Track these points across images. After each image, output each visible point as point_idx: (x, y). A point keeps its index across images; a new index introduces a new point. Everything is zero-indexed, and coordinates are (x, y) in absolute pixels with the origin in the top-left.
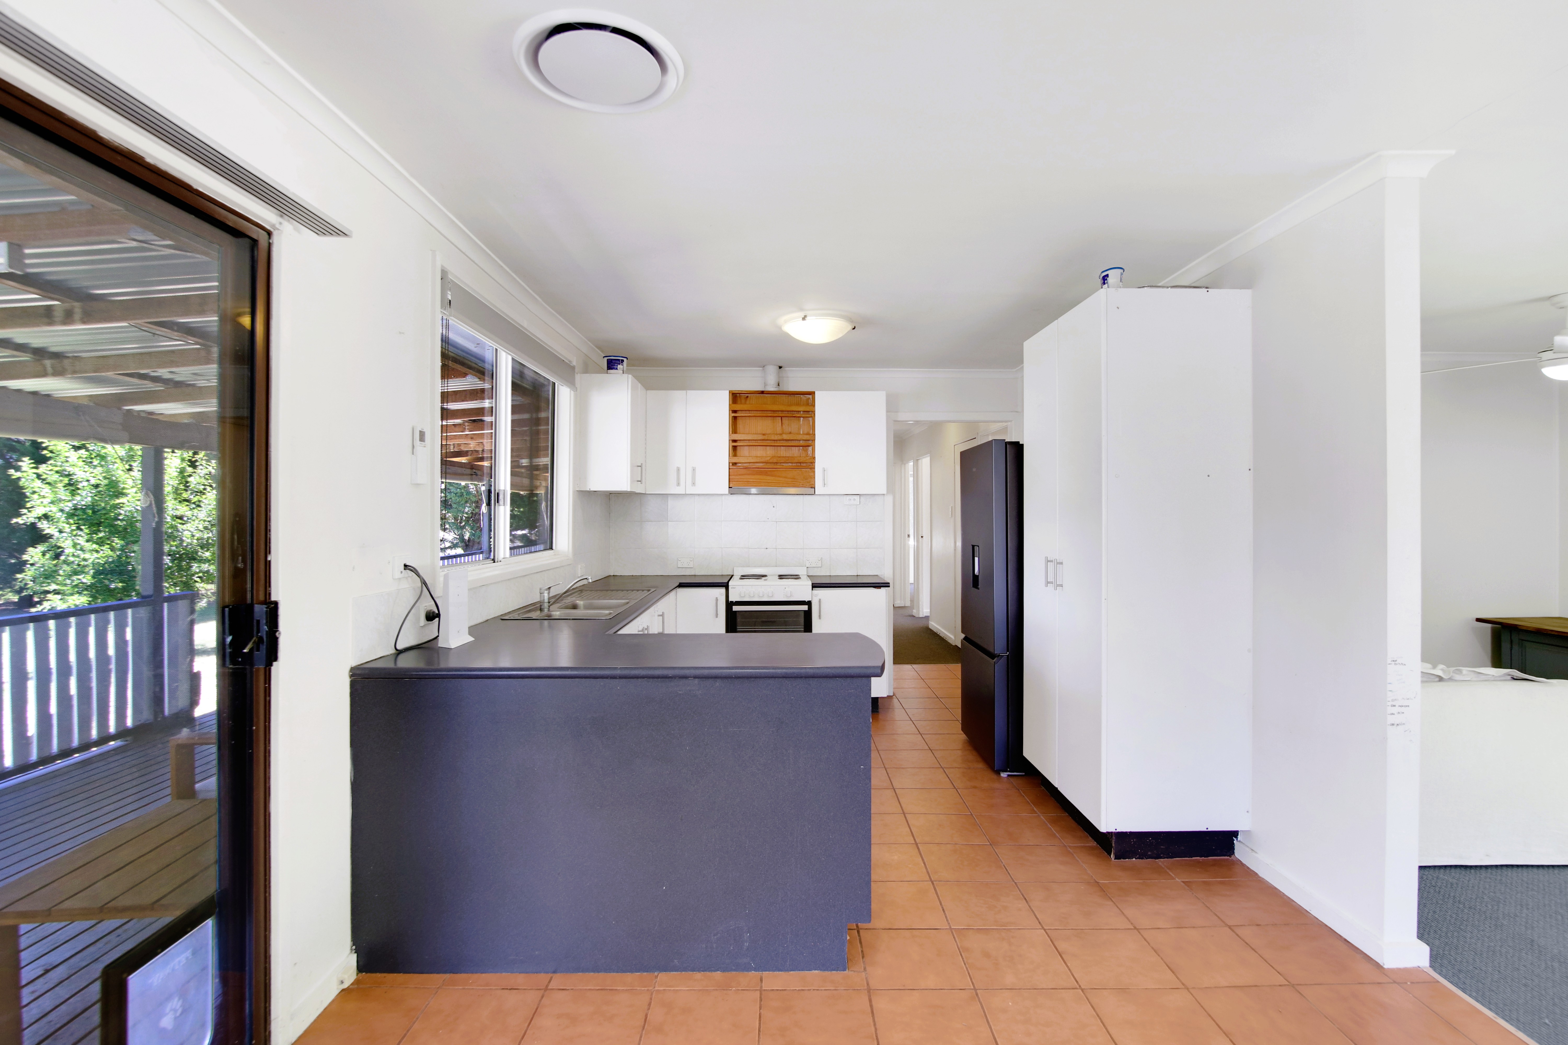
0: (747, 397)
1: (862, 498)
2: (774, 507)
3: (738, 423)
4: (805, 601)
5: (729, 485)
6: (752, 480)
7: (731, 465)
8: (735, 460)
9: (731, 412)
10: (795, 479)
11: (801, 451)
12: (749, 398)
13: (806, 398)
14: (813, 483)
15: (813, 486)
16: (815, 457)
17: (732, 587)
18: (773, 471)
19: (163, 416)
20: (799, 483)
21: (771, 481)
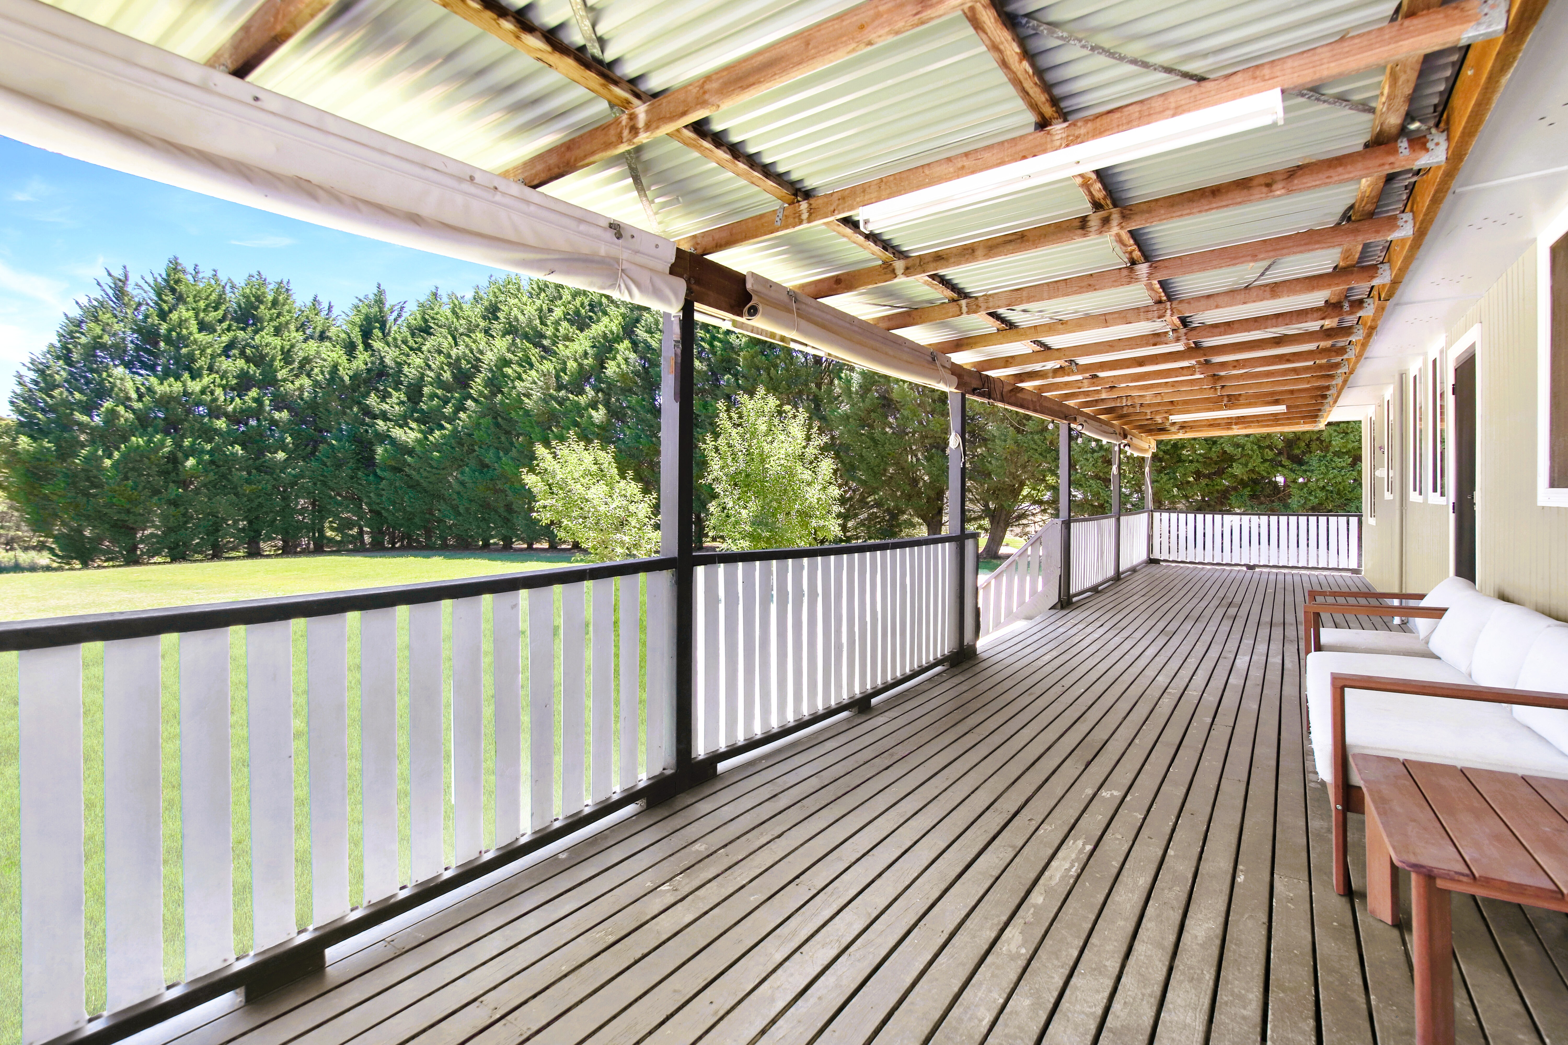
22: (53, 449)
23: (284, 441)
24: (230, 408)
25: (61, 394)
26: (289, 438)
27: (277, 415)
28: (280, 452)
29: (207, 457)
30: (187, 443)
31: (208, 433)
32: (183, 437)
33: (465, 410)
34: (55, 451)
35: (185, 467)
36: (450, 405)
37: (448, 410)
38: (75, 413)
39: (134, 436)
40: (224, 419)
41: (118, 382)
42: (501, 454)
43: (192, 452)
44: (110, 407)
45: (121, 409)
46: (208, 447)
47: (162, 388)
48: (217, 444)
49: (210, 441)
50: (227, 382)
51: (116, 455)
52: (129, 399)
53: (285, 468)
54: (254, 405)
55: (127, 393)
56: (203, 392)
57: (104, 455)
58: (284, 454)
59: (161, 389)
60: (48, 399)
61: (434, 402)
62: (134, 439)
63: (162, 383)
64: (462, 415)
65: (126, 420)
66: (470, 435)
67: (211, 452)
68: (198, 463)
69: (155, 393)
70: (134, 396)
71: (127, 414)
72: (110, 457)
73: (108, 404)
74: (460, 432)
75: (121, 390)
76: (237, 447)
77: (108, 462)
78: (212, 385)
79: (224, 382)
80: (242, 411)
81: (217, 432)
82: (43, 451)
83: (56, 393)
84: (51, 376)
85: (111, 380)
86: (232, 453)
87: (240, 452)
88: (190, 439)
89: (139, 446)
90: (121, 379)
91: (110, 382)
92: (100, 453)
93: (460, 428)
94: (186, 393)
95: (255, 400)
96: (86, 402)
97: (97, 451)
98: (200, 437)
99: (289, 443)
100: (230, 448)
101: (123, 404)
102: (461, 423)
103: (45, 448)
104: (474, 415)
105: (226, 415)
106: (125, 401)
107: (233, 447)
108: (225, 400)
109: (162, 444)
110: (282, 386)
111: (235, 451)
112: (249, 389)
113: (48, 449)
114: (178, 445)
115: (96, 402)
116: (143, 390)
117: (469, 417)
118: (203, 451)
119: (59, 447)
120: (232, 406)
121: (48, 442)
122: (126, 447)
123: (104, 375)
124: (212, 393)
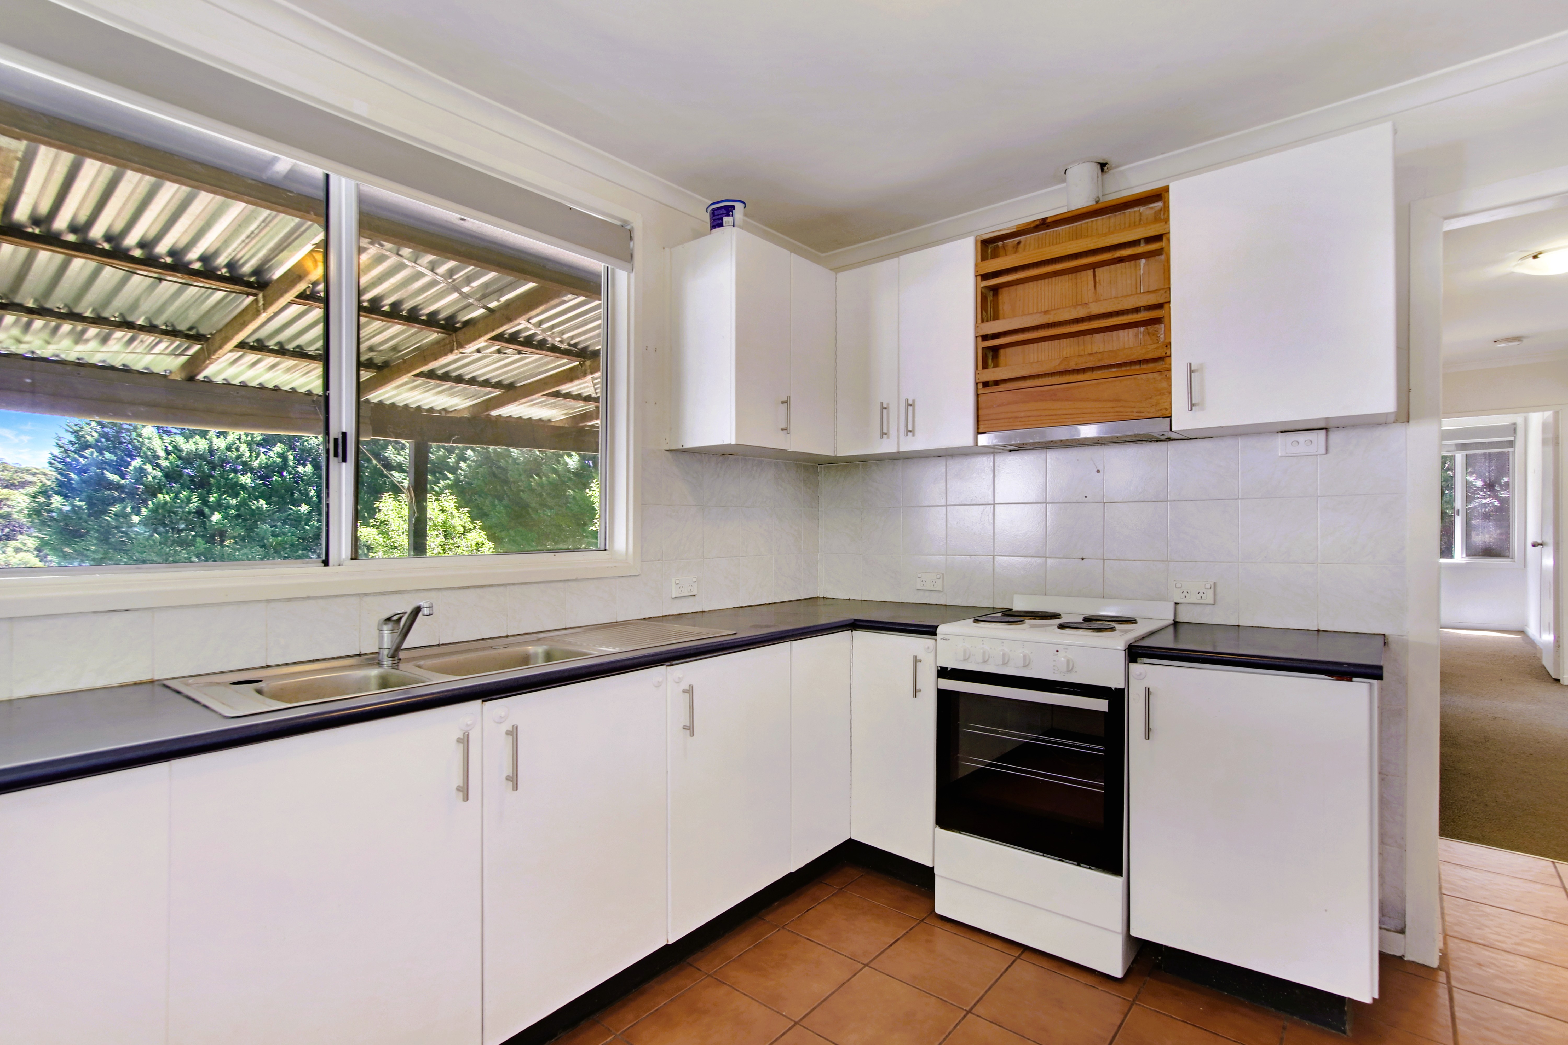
0: (1019, 243)
1: (1334, 437)
2: (1098, 471)
3: (1000, 302)
4: (1110, 688)
5: (978, 428)
6: (1022, 414)
7: (980, 386)
8: (992, 374)
9: (979, 278)
10: (1119, 401)
11: (1141, 336)
12: (1022, 245)
13: (1153, 211)
14: (1166, 405)
15: (1167, 414)
16: (1170, 343)
17: (942, 636)
18: (1069, 388)
19: (456, 412)
20: (1130, 410)
21: (1065, 412)
22: (84, 507)
23: (307, 495)
24: (256, 464)
25: (92, 454)
26: (313, 492)
27: (301, 469)
28: (303, 505)
29: (233, 511)
30: (212, 499)
31: (234, 489)
32: (209, 492)
33: (465, 460)
34: (87, 509)
35: (211, 521)
36: (454, 455)
37: (452, 460)
38: (106, 472)
39: (162, 493)
40: (249, 475)
41: (146, 441)
42: (496, 502)
43: (219, 506)
44: (138, 465)
45: (148, 467)
46: (234, 502)
47: (187, 445)
48: (244, 499)
49: (236, 495)
50: (253, 438)
51: (144, 511)
52: (158, 457)
53: (310, 520)
54: (279, 460)
55: (155, 452)
56: (229, 449)
57: (132, 512)
58: (307, 507)
59: (187, 447)
60: (81, 460)
61: (441, 453)
62: (160, 496)
63: (188, 442)
64: (463, 465)
65: (154, 478)
66: (470, 484)
67: (237, 507)
68: (224, 518)
69: (180, 451)
70: (162, 454)
71: (155, 472)
72: (138, 513)
73: (136, 463)
74: (461, 481)
75: (149, 449)
76: (262, 502)
77: (136, 519)
78: (237, 442)
79: (249, 438)
80: (267, 467)
81: (243, 487)
82: (75, 510)
83: (87, 453)
84: (83, 436)
85: (141, 440)
86: (258, 508)
87: (265, 506)
88: (215, 495)
89: (166, 503)
90: (149, 439)
91: (139, 441)
92: (129, 510)
93: (462, 478)
94: (211, 451)
95: (280, 455)
96: (116, 461)
97: (125, 508)
98: (225, 492)
99: (313, 496)
100: (255, 502)
101: (151, 463)
102: (463, 473)
103: (77, 506)
104: (473, 464)
105: (252, 470)
106: (153, 460)
107: (258, 502)
108: (251, 455)
109: (189, 500)
110: (307, 441)
111: (259, 505)
112: (275, 445)
113: (80, 507)
114: (204, 501)
115: (126, 461)
116: (170, 448)
117: (469, 466)
118: (228, 507)
119: (91, 505)
120: (257, 462)
121: (80, 501)
122: (153, 503)
123: (134, 434)
124: (237, 450)
